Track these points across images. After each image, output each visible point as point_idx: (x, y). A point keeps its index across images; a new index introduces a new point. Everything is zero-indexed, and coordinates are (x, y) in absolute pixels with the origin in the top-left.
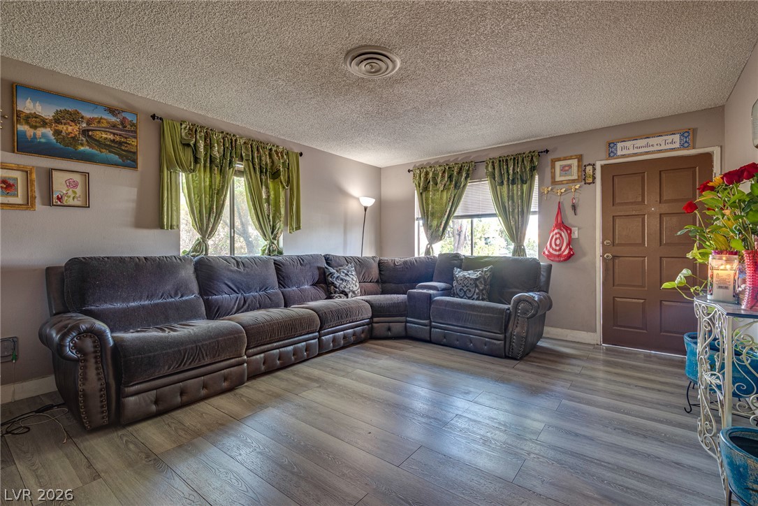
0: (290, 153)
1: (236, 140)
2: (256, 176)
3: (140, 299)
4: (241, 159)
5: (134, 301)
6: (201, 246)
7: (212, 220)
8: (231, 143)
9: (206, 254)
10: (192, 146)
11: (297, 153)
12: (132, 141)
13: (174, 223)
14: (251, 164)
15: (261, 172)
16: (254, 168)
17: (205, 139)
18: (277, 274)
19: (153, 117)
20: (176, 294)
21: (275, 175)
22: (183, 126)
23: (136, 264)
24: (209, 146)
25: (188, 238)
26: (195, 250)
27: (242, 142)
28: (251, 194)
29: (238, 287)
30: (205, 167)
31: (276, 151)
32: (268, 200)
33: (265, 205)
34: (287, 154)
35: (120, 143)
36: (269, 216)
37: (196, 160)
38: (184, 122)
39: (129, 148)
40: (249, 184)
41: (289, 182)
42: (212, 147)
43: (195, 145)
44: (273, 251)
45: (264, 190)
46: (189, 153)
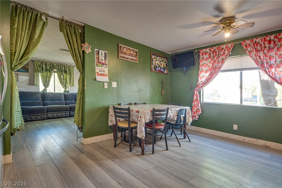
0: (70, 66)
1: (54, 64)
2: (60, 73)
3: (27, 100)
4: (55, 68)
5: (26, 101)
6: (45, 90)
7: (47, 84)
8: (52, 65)
9: (46, 92)
10: (41, 67)
11: (73, 66)
12: (28, 67)
13: (37, 84)
14: (58, 70)
15: (61, 72)
16: (59, 71)
17: (45, 65)
18: (64, 97)
19: (32, 61)
20: (36, 100)
21: (66, 72)
22: (40, 62)
23: (27, 93)
24: (46, 66)
25: (41, 88)
26: (43, 91)
27: (56, 65)
28: (59, 77)
29: (52, 100)
30: (45, 71)
31: (66, 66)
32: (63, 79)
33: (62, 80)
34: (70, 67)
35: (25, 67)
36: (64, 83)
37: (43, 70)
38: (40, 61)
39: (27, 68)
40: (58, 75)
41: (70, 73)
42: (47, 67)
43: (42, 66)
44: (66, 91)
45: (62, 76)
46: (41, 69)
